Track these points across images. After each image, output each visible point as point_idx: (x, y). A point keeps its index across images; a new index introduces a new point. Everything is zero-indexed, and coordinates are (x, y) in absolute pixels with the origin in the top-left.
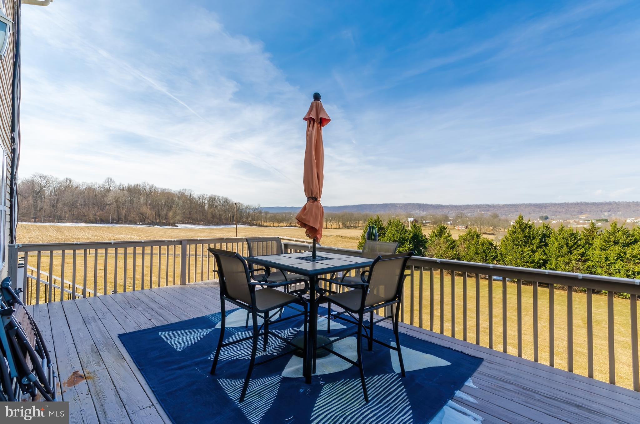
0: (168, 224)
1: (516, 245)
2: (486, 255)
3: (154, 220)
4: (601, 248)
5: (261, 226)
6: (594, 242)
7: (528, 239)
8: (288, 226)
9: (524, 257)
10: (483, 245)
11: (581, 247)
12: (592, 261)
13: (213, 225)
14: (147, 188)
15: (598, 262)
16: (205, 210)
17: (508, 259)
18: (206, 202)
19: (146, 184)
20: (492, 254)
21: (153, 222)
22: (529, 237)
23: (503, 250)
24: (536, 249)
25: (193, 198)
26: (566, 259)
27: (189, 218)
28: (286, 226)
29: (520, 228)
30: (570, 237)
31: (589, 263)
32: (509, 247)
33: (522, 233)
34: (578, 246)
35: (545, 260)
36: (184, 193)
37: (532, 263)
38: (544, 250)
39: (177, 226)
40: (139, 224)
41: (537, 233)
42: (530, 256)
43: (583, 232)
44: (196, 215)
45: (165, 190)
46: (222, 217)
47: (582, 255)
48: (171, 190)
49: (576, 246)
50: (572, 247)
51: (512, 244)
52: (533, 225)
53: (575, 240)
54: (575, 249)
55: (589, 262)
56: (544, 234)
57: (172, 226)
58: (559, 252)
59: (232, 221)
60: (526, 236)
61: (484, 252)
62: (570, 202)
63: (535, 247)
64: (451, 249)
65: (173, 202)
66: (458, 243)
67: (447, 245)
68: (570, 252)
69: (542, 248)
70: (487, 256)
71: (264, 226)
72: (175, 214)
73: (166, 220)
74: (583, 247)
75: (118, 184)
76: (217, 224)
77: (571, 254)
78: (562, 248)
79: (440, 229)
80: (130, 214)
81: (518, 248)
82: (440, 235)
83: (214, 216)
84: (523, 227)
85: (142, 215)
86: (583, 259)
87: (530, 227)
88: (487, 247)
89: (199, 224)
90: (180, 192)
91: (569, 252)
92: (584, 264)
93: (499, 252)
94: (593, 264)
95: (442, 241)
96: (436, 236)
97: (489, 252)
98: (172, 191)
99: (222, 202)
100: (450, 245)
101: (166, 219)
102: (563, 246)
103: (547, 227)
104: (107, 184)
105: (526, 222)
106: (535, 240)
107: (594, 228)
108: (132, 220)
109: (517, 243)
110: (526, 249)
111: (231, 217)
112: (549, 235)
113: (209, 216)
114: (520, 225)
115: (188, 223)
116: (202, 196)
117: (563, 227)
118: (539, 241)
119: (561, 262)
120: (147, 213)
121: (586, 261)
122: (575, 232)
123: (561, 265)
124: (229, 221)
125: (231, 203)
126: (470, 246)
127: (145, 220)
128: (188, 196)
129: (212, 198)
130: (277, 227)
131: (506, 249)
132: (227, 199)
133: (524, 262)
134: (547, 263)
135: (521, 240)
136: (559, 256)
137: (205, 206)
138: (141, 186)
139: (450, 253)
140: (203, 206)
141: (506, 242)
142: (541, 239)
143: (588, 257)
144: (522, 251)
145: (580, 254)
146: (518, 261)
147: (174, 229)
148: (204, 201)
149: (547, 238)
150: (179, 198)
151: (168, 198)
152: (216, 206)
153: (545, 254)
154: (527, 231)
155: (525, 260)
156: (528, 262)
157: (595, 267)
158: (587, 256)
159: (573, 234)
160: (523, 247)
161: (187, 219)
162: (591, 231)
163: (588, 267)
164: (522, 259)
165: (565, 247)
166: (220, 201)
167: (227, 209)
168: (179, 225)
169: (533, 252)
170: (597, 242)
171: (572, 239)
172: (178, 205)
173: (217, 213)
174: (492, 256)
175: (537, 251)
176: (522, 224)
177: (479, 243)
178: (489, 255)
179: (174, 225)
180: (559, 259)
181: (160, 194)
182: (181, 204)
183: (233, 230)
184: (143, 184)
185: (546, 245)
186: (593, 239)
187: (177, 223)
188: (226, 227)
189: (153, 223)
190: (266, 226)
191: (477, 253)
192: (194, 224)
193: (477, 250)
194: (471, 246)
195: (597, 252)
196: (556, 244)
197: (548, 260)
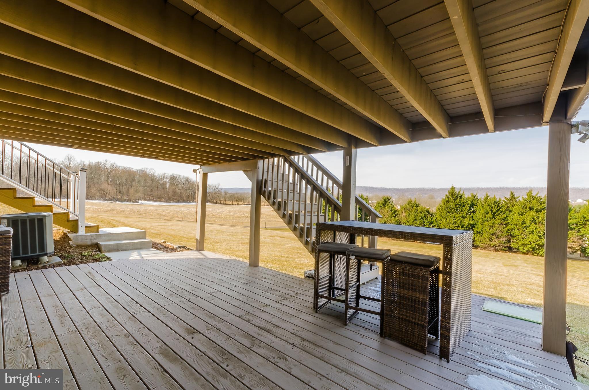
0: (129, 201)
1: (449, 212)
2: (424, 221)
3: (115, 197)
4: (519, 214)
5: (221, 203)
6: (513, 209)
7: (459, 207)
8: (247, 204)
9: (456, 222)
10: (421, 213)
11: (502, 213)
12: (511, 225)
13: (174, 202)
14: (109, 165)
15: (516, 225)
16: (166, 188)
17: (443, 224)
18: (167, 181)
19: (108, 162)
20: (429, 220)
21: (114, 198)
22: (460, 205)
23: (438, 217)
24: (466, 215)
25: (154, 176)
26: (490, 223)
27: (150, 195)
28: (245, 204)
29: (452, 197)
30: (494, 204)
31: (509, 227)
32: (443, 214)
33: (453, 201)
34: (501, 212)
35: (473, 224)
36: (146, 172)
37: (462, 227)
38: (472, 216)
39: (138, 203)
40: (100, 200)
41: (467, 202)
42: (461, 221)
43: (504, 201)
44: (158, 192)
45: (127, 168)
46: (183, 195)
47: (504, 219)
48: (133, 168)
49: (499, 212)
50: (495, 213)
51: (446, 211)
52: (463, 195)
53: (498, 207)
54: (498, 215)
55: (509, 225)
56: (472, 203)
57: (133, 202)
58: (485, 217)
59: (192, 198)
60: (458, 204)
61: (422, 218)
62: (494, 187)
63: (465, 214)
64: (393, 217)
65: (134, 180)
66: (400, 212)
67: (390, 213)
68: (494, 217)
69: (471, 214)
70: (425, 223)
71: (223, 204)
72: (137, 191)
73: (127, 197)
74: (504, 213)
75: (79, 161)
76: (178, 201)
77: (495, 219)
78: (488, 214)
79: (384, 201)
80: (91, 190)
81: (451, 215)
82: (384, 205)
83: (175, 194)
84: (455, 197)
85: (103, 191)
86: (504, 223)
87: (461, 197)
88: (425, 215)
89: (160, 201)
90: (141, 171)
91: (492, 218)
92: (505, 228)
93: (434, 218)
94: (512, 227)
95: (386, 210)
96: (381, 206)
97: (426, 219)
98: (134, 170)
99: (183, 181)
100: (393, 214)
101: (127, 195)
102: (488, 212)
103: (474, 197)
104: (67, 161)
105: (457, 192)
106: (465, 207)
107: (513, 198)
108: (93, 196)
109: (449, 210)
110: (457, 216)
111: (192, 195)
112: (477, 204)
113: (171, 194)
114: (452, 195)
115: (150, 200)
116: (163, 175)
117: (488, 196)
118: (468, 208)
119: (487, 226)
120: (108, 190)
121: (506, 224)
122: (498, 200)
123: (486, 229)
124: (190, 198)
125: (192, 182)
126: (409, 214)
127: (106, 196)
128: (149, 174)
129: (174, 177)
130: (236, 205)
131: (441, 215)
132: (188, 178)
133: (455, 227)
134: (475, 227)
135: (453, 208)
136: (485, 221)
137: (166, 184)
138: (103, 164)
139: (393, 220)
140: (164, 184)
141: (440, 209)
142: (470, 207)
143: (508, 222)
144: (454, 218)
145: (502, 219)
146: (451, 225)
147: (135, 204)
148: (165, 179)
149: (475, 206)
150: (140, 176)
151: (130, 176)
152: (177, 185)
153: (473, 220)
154: (458, 200)
155: (457, 225)
156: (459, 227)
157: (514, 229)
158: (507, 220)
159: (496, 202)
160: (455, 213)
161: (149, 197)
162: (511, 200)
163: (508, 230)
164: (454, 224)
165: (490, 214)
166: (181, 180)
167: (187, 188)
168: (140, 201)
169: (464, 217)
170: (516, 209)
171: (495, 206)
172: (139, 182)
173: (178, 191)
174: (429, 222)
175: (467, 217)
176: (454, 194)
177: (418, 211)
178: (426, 222)
179: (135, 201)
180: (485, 223)
181: (122, 172)
182: (142, 182)
183: (193, 207)
184: (104, 161)
185: (474, 212)
186: (513, 206)
187: (138, 200)
188: (187, 204)
189: (115, 200)
190: (225, 204)
191: (416, 220)
192: (155, 201)
193: (416, 217)
194: (411, 214)
195: (516, 216)
196: (482, 211)
197: (475, 225)
